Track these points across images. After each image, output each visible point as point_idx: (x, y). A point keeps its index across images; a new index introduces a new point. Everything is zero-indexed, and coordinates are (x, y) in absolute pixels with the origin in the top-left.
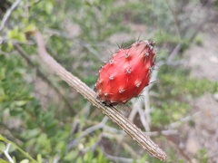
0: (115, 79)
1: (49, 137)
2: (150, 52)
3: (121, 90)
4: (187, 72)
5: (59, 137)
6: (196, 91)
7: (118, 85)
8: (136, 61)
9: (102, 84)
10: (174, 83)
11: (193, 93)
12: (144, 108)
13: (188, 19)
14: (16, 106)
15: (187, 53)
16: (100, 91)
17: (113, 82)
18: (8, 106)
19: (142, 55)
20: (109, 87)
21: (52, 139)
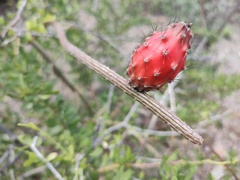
0: (150, 61)
1: (72, 134)
2: (187, 33)
3: (156, 72)
4: (214, 68)
5: (83, 133)
6: (225, 88)
7: (152, 68)
8: (172, 43)
9: (135, 68)
10: (200, 80)
11: (221, 91)
12: (169, 106)
13: (216, 7)
14: (40, 100)
15: (213, 47)
16: (133, 75)
17: (148, 65)
18: (31, 101)
19: (179, 37)
20: (143, 71)
21: (76, 135)
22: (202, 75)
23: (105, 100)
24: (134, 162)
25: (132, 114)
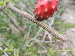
1: (15, 42)
4: (63, 21)
6: (67, 27)
9: (37, 9)
15: (63, 15)
16: (36, 13)
17: (42, 7)
20: (40, 10)
22: (59, 23)
23: (28, 31)
24: (38, 51)
25: (37, 35)
